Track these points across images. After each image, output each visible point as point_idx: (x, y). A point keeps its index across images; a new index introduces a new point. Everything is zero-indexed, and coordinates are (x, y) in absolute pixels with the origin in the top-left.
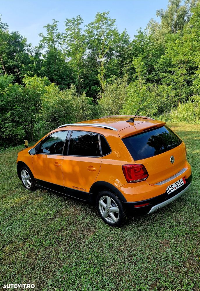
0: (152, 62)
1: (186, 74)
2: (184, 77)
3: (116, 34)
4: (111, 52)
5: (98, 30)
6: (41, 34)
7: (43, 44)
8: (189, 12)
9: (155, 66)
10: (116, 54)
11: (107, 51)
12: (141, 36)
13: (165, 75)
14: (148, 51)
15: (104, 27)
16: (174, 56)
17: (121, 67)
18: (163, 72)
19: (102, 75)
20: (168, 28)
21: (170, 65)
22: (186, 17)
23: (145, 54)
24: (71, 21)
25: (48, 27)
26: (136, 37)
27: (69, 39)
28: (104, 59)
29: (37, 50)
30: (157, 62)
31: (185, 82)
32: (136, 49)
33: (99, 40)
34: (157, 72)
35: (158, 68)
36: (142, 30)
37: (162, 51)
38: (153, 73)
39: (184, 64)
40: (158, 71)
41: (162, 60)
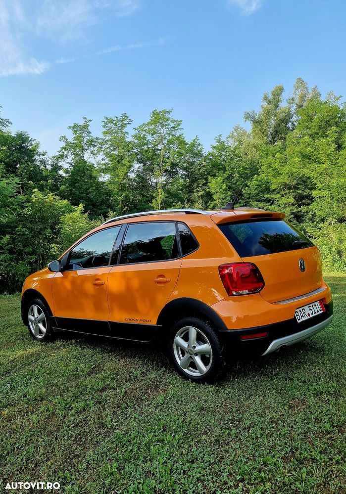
0: (238, 185)
1: (293, 205)
2: (291, 208)
3: (182, 143)
4: (173, 168)
5: (154, 136)
6: (63, 138)
7: (66, 152)
8: (294, 117)
9: (244, 192)
10: (182, 172)
11: (167, 166)
12: (222, 147)
13: (261, 205)
14: (232, 168)
15: (164, 131)
16: (274, 177)
17: (188, 193)
18: (256, 201)
19: (159, 201)
20: (263, 137)
21: (267, 190)
22: (290, 124)
23: (228, 172)
24: (111, 121)
25: (75, 128)
26: (214, 148)
27: (107, 146)
28: (163, 179)
29: (55, 161)
30: (246, 185)
31: (292, 216)
32: (213, 166)
33: (154, 150)
34: (248, 200)
35: (250, 194)
36: (223, 139)
37: (254, 170)
39: (289, 189)
40: (249, 198)
41: (254, 182)
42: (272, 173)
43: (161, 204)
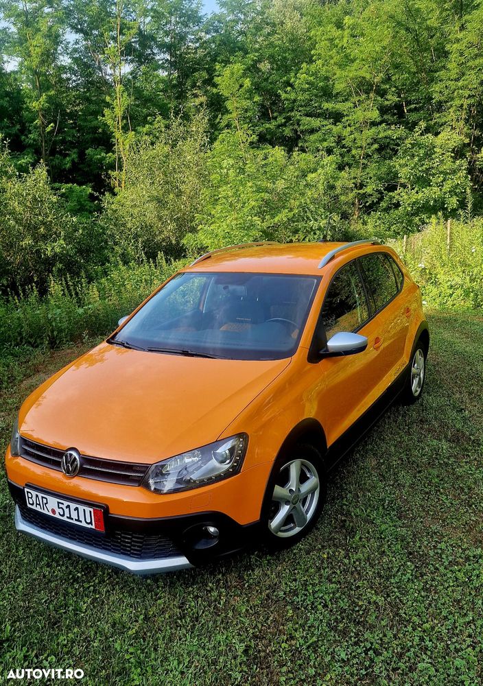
2: (374, 129)
9: (283, 96)
10: (162, 57)
11: (131, 37)
13: (316, 122)
16: (342, 65)
17: (177, 98)
18: (307, 115)
19: (119, 112)
21: (327, 94)
23: (251, 56)
30: (288, 84)
34: (291, 114)
35: (295, 101)
38: (275, 118)
39: (367, 92)
40: (292, 110)
41: (302, 76)
42: (337, 58)
43: (124, 118)
